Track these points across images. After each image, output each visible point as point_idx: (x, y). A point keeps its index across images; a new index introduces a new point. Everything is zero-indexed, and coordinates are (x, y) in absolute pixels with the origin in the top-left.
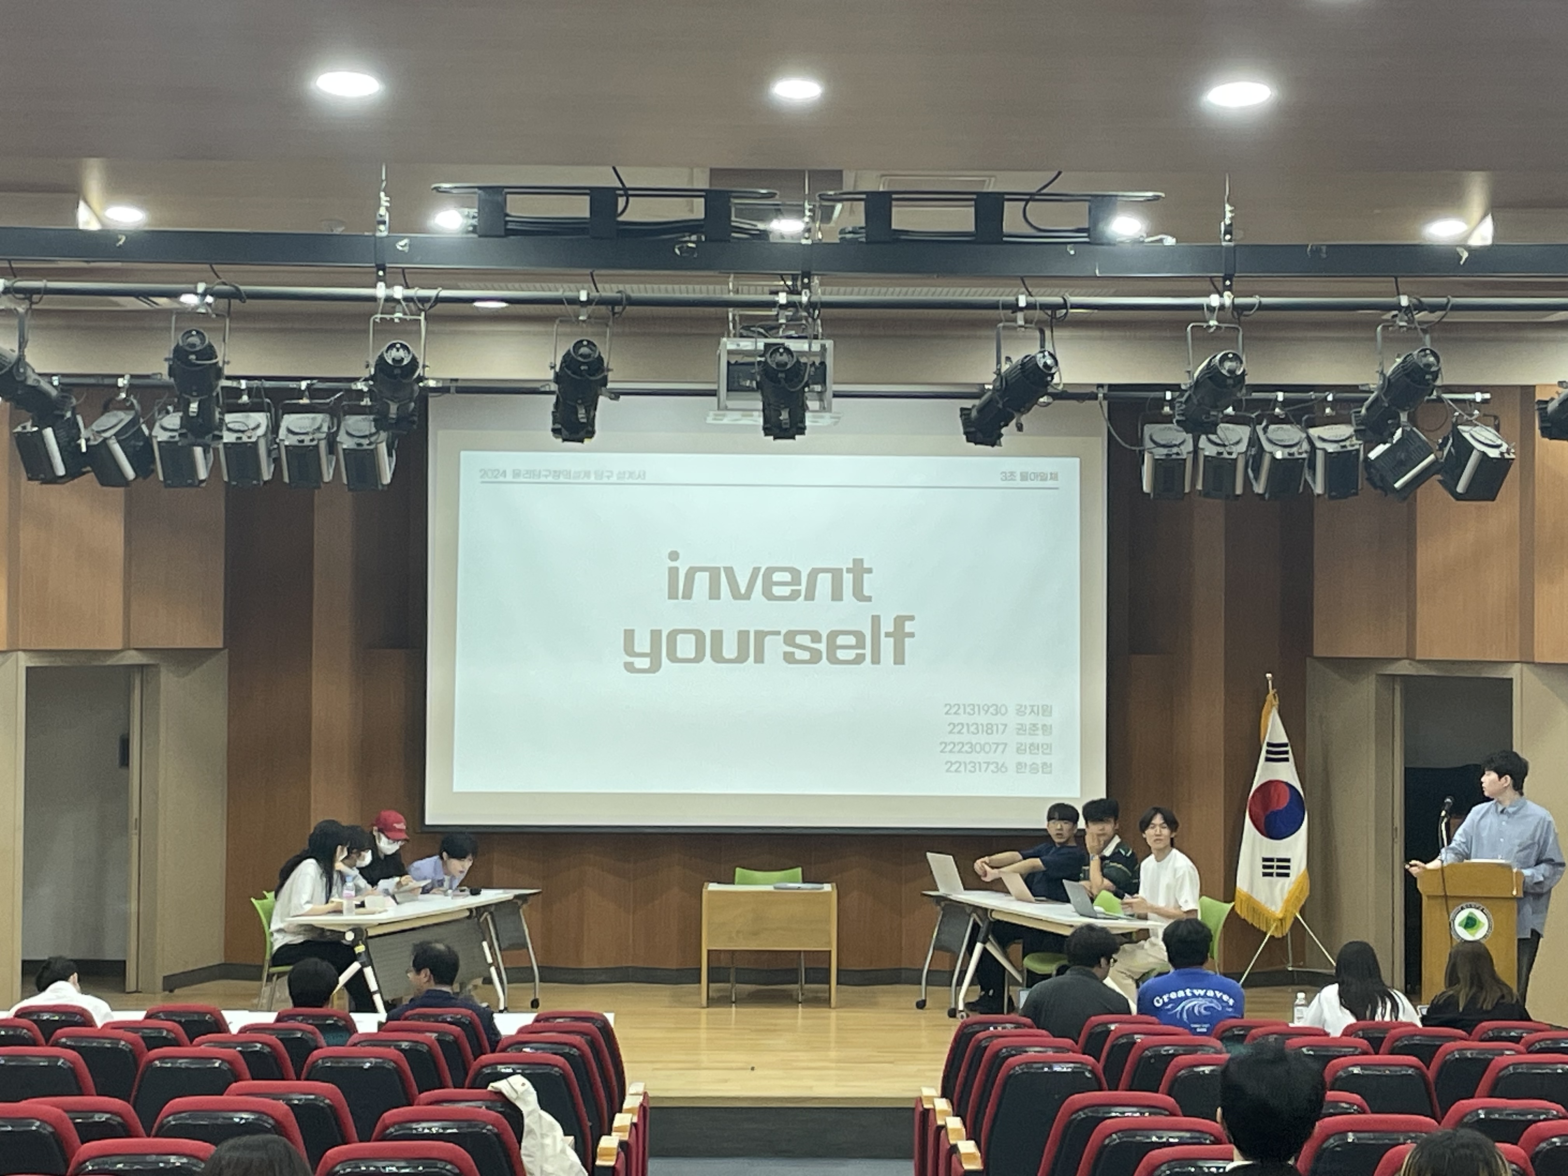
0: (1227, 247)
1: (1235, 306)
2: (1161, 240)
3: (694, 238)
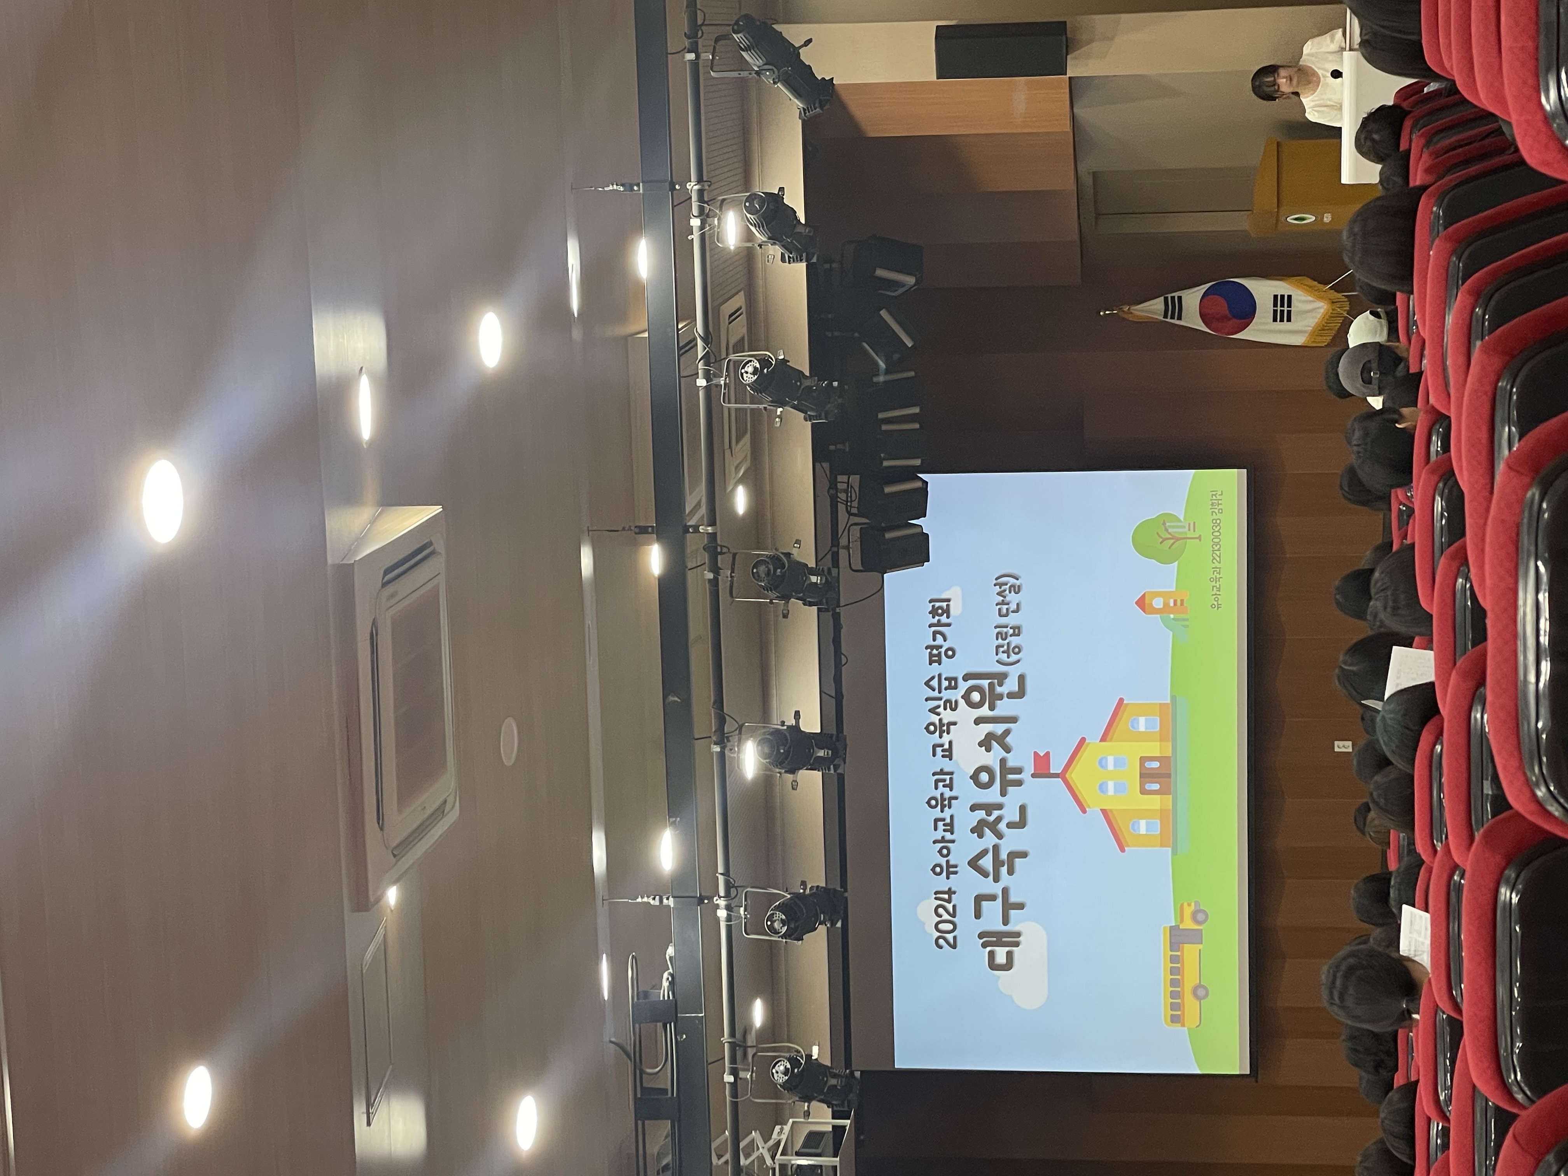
1: (727, 895)
2: (671, 958)
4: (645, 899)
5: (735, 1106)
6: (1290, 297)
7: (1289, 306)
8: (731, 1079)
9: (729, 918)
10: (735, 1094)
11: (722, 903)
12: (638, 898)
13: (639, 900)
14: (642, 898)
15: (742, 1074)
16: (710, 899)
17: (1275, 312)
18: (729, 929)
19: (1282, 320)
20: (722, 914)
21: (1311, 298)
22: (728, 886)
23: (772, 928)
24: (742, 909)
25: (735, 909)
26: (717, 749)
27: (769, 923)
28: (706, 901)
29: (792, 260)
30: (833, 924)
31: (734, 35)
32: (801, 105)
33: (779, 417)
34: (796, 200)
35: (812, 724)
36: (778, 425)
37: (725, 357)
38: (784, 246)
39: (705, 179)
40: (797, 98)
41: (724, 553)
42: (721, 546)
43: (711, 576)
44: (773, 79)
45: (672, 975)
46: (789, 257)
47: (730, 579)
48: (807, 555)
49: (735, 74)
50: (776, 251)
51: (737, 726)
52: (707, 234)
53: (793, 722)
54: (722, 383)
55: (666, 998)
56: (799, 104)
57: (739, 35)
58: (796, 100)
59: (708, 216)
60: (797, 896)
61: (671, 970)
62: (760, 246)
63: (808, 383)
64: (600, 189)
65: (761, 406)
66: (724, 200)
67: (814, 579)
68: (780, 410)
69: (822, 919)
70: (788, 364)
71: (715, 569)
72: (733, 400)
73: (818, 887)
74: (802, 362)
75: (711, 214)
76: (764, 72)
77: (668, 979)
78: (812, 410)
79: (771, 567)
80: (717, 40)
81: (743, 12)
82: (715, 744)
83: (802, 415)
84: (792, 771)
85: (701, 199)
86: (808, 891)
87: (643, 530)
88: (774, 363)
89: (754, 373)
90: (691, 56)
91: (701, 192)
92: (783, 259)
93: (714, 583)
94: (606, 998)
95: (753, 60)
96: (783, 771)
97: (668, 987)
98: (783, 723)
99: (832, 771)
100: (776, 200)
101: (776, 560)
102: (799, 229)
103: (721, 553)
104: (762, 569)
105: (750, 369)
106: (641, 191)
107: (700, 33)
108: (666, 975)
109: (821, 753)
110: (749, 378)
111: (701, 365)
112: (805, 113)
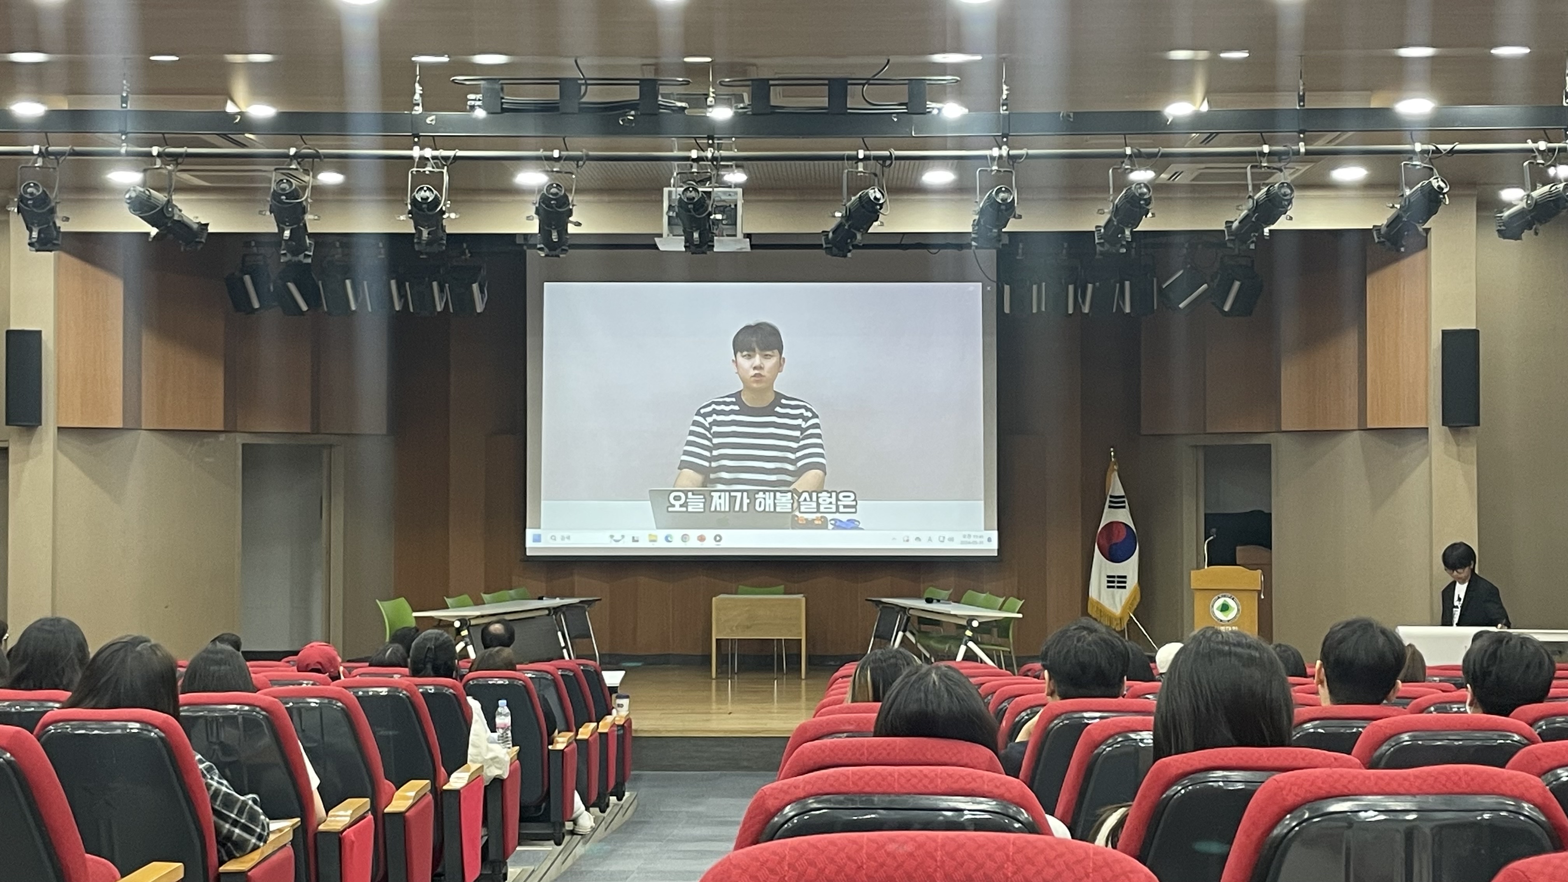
0: (1003, 115)
3: (633, 113)
4: (1005, 92)
5: (841, 158)
6: (1124, 587)
7: (1119, 587)
8: (861, 156)
9: (993, 158)
10: (849, 158)
11: (1004, 151)
12: (1007, 85)
13: (1005, 87)
14: (1007, 90)
16: (1006, 143)
17: (1114, 577)
18: (984, 157)
19: (1109, 582)
20: (995, 152)
21: (1123, 604)
22: (1019, 158)
24: (998, 168)
25: (998, 163)
27: (1003, 189)
28: (1005, 140)
33: (1393, 206)
78: (1387, 230)
83: (1385, 223)
84: (1114, 209)
86: (1009, 219)
96: (1117, 203)
111: (1431, 147)
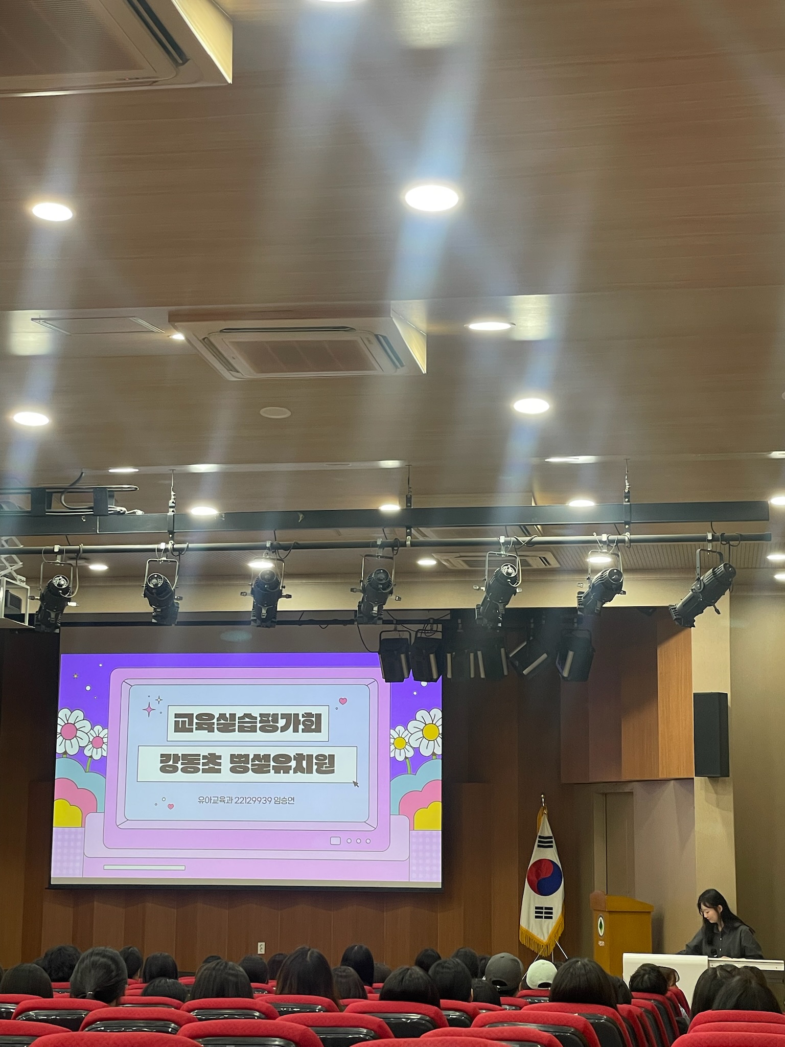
1: (174, 550)
2: (135, 513)
4: (173, 497)
5: (39, 552)
6: (551, 918)
7: (546, 918)
8: (56, 550)
9: (159, 550)
10: (47, 552)
11: (170, 546)
12: (174, 492)
14: (174, 495)
15: (59, 557)
16: (172, 539)
17: (542, 908)
18: (153, 550)
19: (536, 912)
20: (162, 546)
21: (550, 932)
22: (180, 550)
23: (153, 577)
24: (165, 559)
25: (165, 554)
26: (268, 544)
27: (156, 576)
28: (171, 536)
29: (579, 598)
30: (154, 617)
31: (722, 565)
32: (678, 606)
33: (480, 588)
34: (618, 601)
35: (283, 605)
36: (475, 588)
37: (518, 554)
38: (588, 594)
39: (631, 544)
40: (682, 604)
41: (393, 552)
42: (397, 550)
43: (379, 543)
44: (695, 589)
45: (124, 513)
46: (581, 597)
47: (377, 555)
48: (391, 604)
49: (698, 565)
50: (586, 588)
51: (283, 558)
52: (597, 545)
53: (284, 594)
54: (502, 553)
55: (109, 509)
56: (679, 605)
57: (723, 568)
58: (681, 603)
59: (608, 545)
60: (173, 594)
61: (127, 512)
62: (588, 579)
63: (501, 607)
64: (626, 477)
65: (486, 577)
66: (618, 556)
67: (376, 609)
68: (484, 589)
69: (158, 610)
70: (513, 595)
71: (383, 546)
72: (491, 559)
73: (179, 608)
74: (514, 603)
75: (609, 547)
76: (699, 582)
77: (122, 510)
78: (484, 609)
79: (384, 582)
80: (720, 554)
81: (736, 570)
82: (271, 544)
83: (481, 604)
84: (253, 593)
85: (619, 541)
86: (175, 601)
87: (409, 500)
88: (514, 586)
89: (508, 573)
90: (710, 537)
91: (623, 541)
92: (580, 593)
93: (374, 545)
94: (110, 471)
95: (707, 576)
96: (253, 587)
97: (116, 511)
98: (284, 587)
99: (252, 618)
100: (618, 589)
101: (388, 584)
102: (599, 604)
103: (393, 550)
104: (382, 576)
105: (510, 570)
106: (624, 503)
107: (723, 543)
108: (124, 509)
109: (264, 611)
110: (504, 570)
111: (513, 539)
112: (673, 609)
